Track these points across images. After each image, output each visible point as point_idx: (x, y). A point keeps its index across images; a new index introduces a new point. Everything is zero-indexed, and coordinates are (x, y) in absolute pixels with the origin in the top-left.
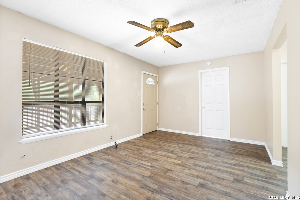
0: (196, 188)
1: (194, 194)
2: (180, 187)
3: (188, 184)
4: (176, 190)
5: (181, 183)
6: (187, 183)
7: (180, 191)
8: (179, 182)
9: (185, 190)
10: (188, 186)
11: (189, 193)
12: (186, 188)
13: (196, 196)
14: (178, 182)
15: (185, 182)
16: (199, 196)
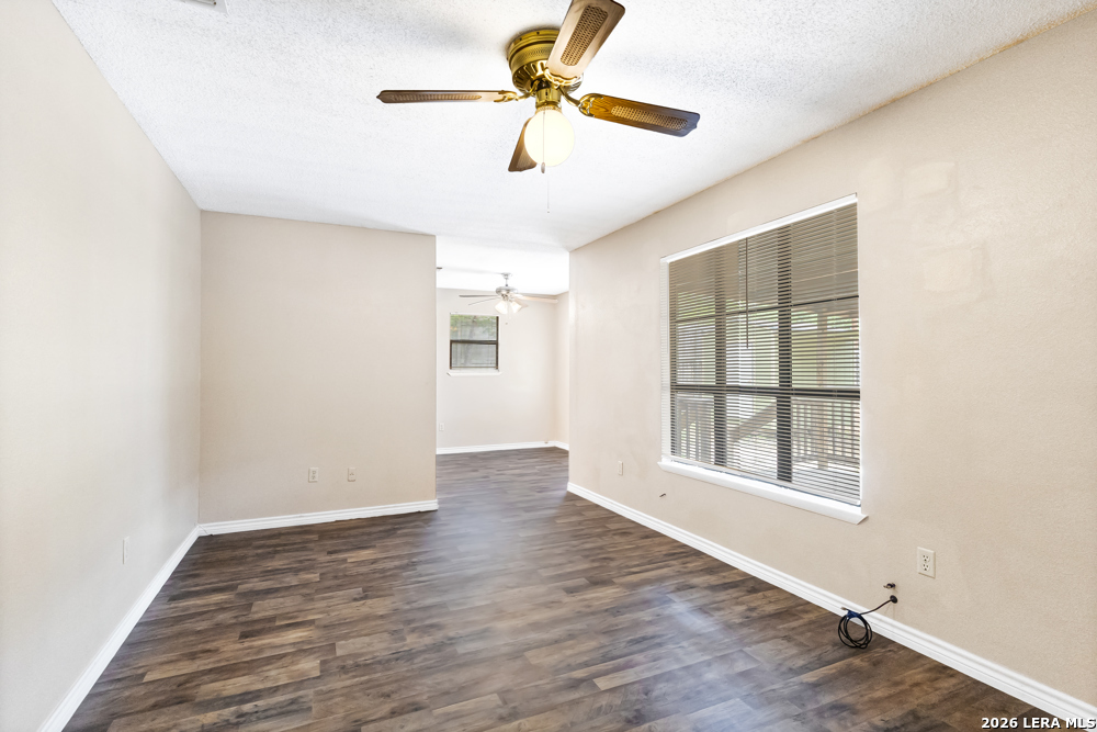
0: (357, 716)
1: (354, 698)
2: (406, 688)
3: (393, 713)
4: (409, 674)
5: (418, 699)
6: (401, 714)
7: (397, 681)
8: (425, 697)
9: (386, 689)
10: (386, 708)
11: (369, 691)
12: (389, 696)
13: (342, 695)
14: (429, 697)
15: (408, 712)
16: (337, 700)
